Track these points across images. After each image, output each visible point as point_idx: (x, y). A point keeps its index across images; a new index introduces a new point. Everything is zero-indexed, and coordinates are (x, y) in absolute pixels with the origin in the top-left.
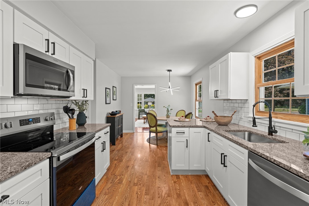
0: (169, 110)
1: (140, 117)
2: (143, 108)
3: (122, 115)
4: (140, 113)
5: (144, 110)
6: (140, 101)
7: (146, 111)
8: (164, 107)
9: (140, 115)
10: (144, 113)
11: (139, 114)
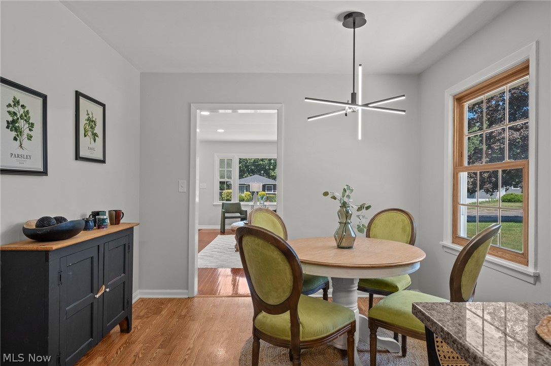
0: (353, 210)
1: (227, 227)
2: (235, 200)
3: (132, 229)
4: (227, 215)
5: (238, 205)
6: (226, 180)
7: (243, 209)
8: (326, 194)
9: (226, 220)
10: (238, 215)
11: (224, 218)
